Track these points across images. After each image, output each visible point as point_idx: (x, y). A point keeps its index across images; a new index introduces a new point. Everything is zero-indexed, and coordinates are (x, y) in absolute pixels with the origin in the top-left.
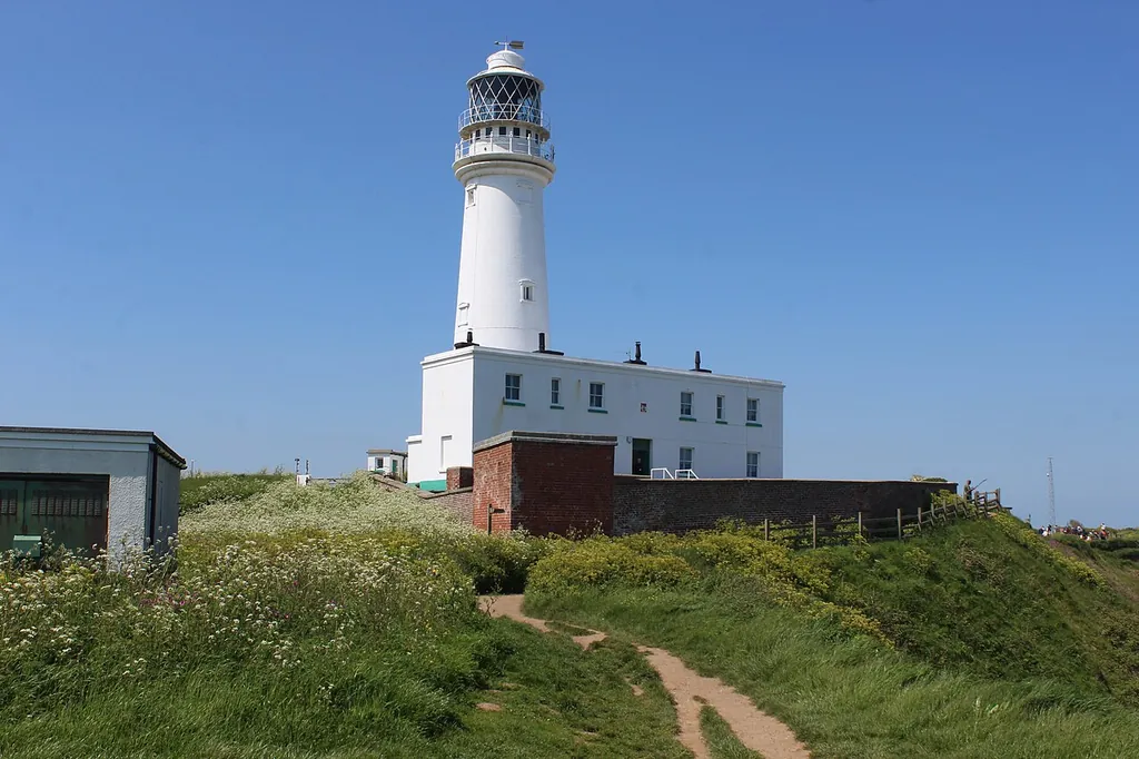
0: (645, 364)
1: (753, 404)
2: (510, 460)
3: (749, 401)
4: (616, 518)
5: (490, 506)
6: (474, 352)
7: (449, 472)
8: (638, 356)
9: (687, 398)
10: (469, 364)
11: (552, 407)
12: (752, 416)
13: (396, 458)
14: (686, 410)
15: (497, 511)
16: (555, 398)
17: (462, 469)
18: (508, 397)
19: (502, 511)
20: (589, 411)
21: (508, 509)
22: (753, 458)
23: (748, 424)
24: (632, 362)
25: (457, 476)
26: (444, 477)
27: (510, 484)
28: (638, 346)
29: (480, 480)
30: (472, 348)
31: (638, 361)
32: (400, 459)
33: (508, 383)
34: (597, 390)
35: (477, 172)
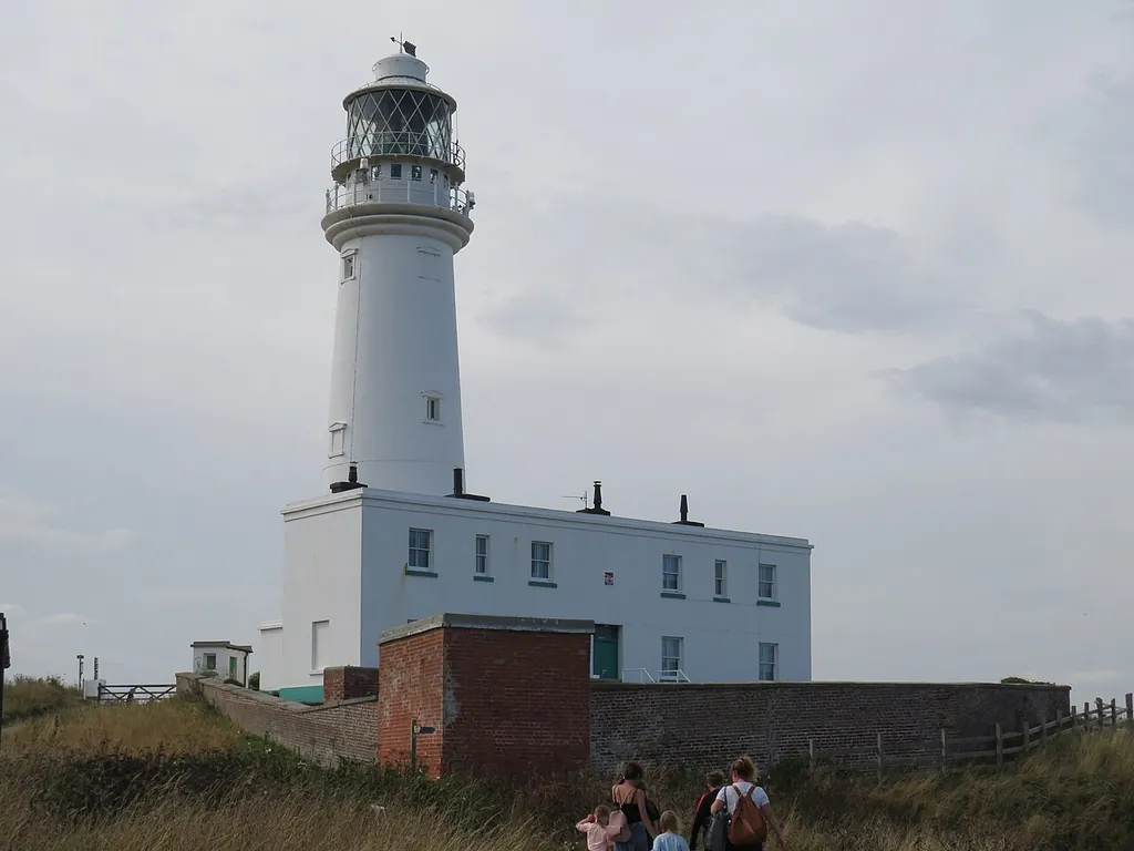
0: (608, 513)
1: (767, 571)
2: (440, 657)
3: (761, 567)
4: (594, 739)
5: (414, 723)
6: (362, 497)
7: (328, 674)
8: (598, 500)
9: (673, 562)
10: (354, 516)
11: (476, 579)
12: (767, 590)
13: (234, 653)
14: (672, 581)
15: (425, 730)
16: (482, 564)
17: (349, 671)
18: (412, 563)
19: (430, 730)
20: (531, 584)
21: (439, 727)
22: (769, 650)
23: (759, 603)
24: (587, 511)
25: (340, 681)
26: (320, 682)
27: (440, 691)
28: (598, 488)
29: (391, 685)
30: (360, 491)
31: (598, 510)
32: (240, 656)
33: (412, 542)
34: (541, 555)
35: (359, 229)
